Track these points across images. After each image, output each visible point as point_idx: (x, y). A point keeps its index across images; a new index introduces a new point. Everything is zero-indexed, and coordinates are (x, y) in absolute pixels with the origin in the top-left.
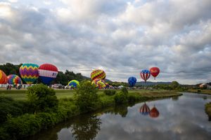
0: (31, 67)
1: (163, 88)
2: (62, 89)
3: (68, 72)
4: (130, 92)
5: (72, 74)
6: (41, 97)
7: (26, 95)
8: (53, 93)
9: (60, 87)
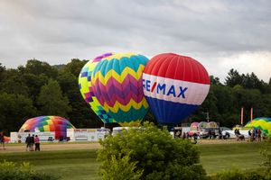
0: (128, 71)
2: (217, 141)
3: (236, 79)
5: (252, 82)
6: (149, 170)
7: (97, 165)
8: (190, 155)
9: (211, 134)
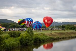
1: (68, 28)
4: (36, 33)
